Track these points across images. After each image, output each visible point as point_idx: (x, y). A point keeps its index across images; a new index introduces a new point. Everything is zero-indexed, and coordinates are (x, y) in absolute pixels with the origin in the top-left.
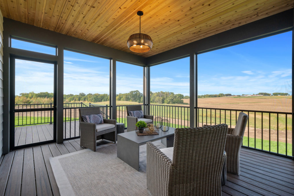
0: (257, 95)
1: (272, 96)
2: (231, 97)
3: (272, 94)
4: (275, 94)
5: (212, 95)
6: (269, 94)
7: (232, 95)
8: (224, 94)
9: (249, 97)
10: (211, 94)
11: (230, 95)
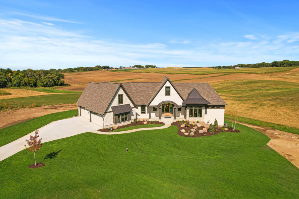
0: (133, 67)
1: (145, 68)
2: (109, 71)
3: (145, 67)
4: (147, 67)
5: (89, 68)
6: (142, 66)
7: (110, 67)
8: (102, 66)
9: (127, 70)
10: (86, 67)
11: (108, 67)
